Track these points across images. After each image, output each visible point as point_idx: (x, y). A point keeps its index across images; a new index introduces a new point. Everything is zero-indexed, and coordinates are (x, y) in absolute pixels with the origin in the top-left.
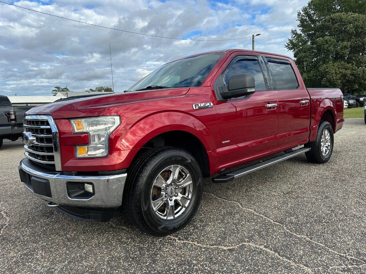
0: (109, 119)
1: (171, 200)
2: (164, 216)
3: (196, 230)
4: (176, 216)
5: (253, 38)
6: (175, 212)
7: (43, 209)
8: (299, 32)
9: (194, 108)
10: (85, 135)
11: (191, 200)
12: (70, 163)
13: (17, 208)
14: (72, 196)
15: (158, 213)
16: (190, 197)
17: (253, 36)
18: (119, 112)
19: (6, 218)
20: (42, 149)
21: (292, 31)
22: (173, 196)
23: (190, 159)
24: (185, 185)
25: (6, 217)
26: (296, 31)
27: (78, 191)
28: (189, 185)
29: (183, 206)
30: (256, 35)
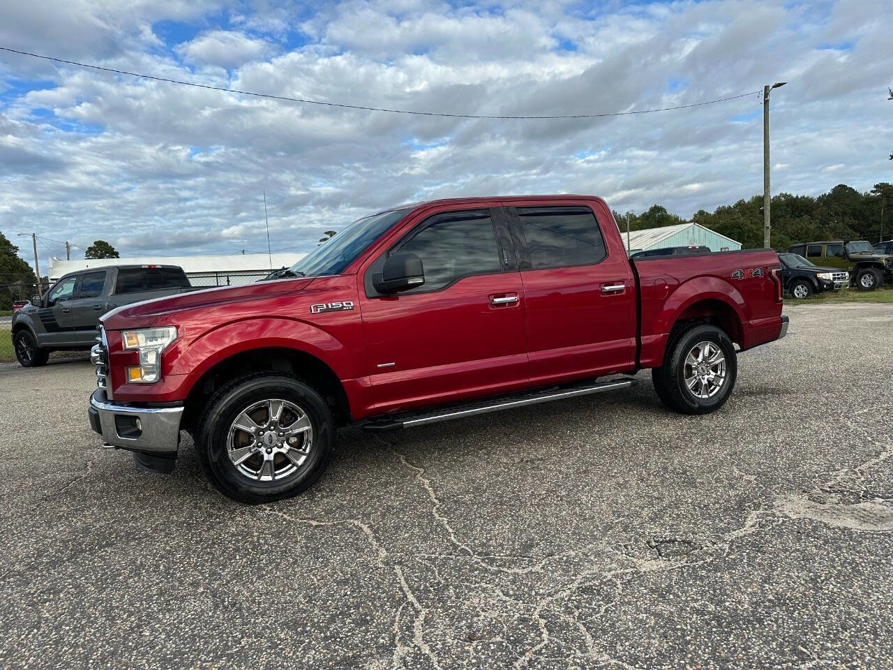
1: (269, 453)
2: (256, 475)
4: (278, 477)
5: (766, 95)
6: (276, 472)
9: (313, 312)
10: (135, 352)
11: (309, 456)
12: (122, 390)
14: (122, 433)
16: (308, 450)
17: (766, 88)
22: (274, 447)
24: (299, 431)
27: (129, 429)
28: (307, 431)
29: (294, 465)
30: (774, 87)
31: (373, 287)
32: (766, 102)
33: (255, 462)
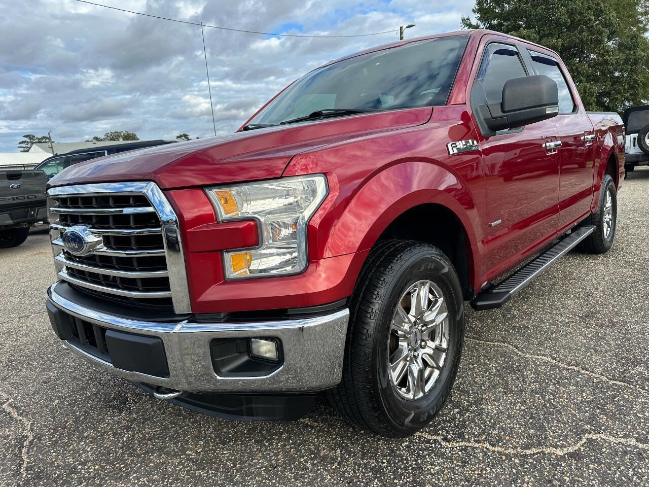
0: (296, 184)
3: (467, 414)
4: (427, 389)
5: (401, 33)
7: (99, 391)
8: (474, 22)
9: (451, 153)
10: (246, 224)
11: (447, 351)
13: (37, 392)
14: (224, 370)
16: (445, 344)
17: (401, 28)
18: (308, 167)
19: (21, 420)
20: (125, 264)
21: (463, 21)
23: (445, 265)
24: (438, 321)
25: (21, 418)
26: (469, 19)
27: (235, 359)
28: (442, 322)
30: (407, 27)
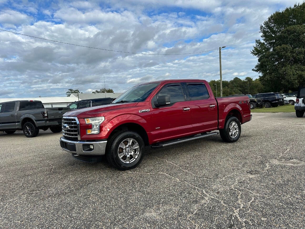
0: (100, 118)
1: (128, 155)
2: (125, 161)
4: (131, 162)
6: (130, 160)
7: (69, 163)
8: (262, 41)
9: (140, 112)
10: (90, 125)
11: (138, 155)
12: (84, 136)
13: (57, 162)
14: (85, 150)
15: (122, 160)
16: (138, 154)
17: (220, 48)
20: (72, 131)
21: (256, 41)
22: (129, 153)
23: (137, 135)
24: (135, 148)
25: (53, 166)
26: (259, 40)
27: (87, 149)
28: (138, 148)
29: (135, 158)
30: (222, 48)
31: (154, 105)
32: (220, 52)
33: (125, 158)
